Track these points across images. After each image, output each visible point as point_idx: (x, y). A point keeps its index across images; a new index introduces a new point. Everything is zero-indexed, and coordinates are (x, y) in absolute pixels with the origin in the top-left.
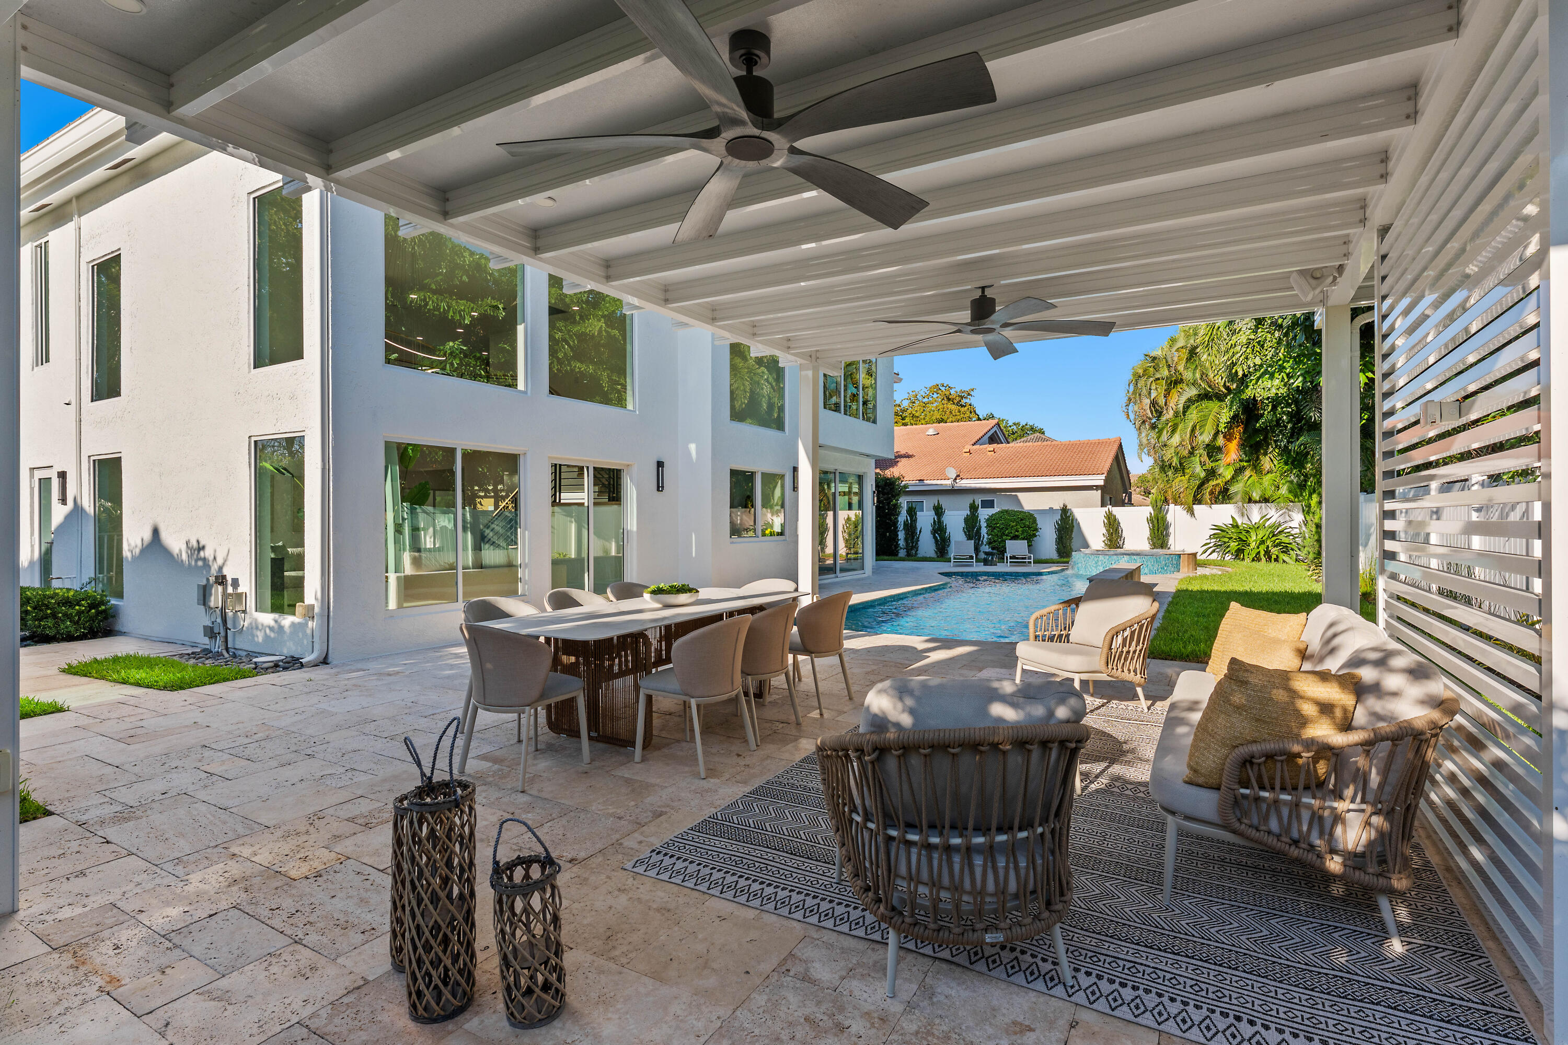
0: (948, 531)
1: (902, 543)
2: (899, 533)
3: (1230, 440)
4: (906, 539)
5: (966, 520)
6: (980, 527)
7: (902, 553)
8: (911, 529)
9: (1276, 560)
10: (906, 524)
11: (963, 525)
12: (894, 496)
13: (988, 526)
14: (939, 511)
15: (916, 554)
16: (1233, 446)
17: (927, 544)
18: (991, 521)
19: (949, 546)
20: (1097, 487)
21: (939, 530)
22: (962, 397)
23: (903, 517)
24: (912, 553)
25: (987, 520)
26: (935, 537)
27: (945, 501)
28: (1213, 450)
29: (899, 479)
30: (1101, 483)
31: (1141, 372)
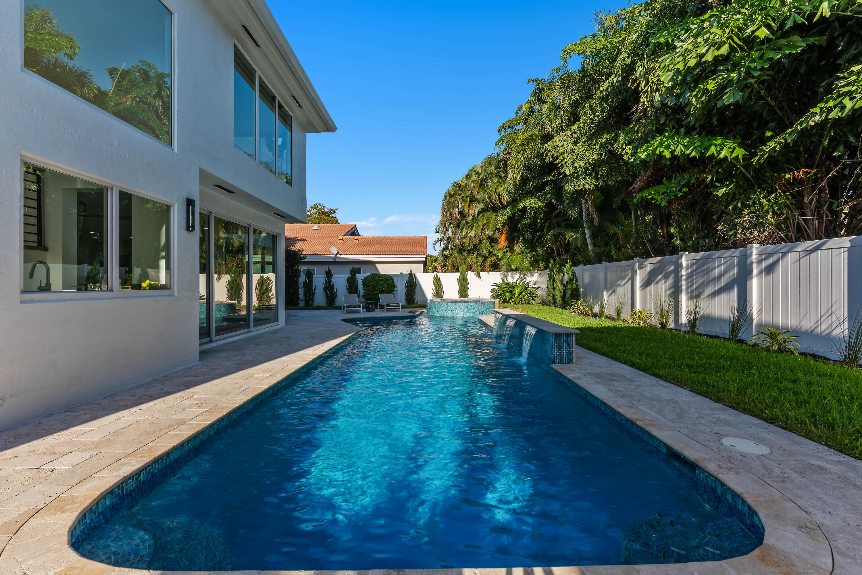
0: (335, 288)
1: (301, 296)
2: (300, 290)
3: (501, 234)
4: (305, 294)
5: (349, 280)
6: (357, 285)
7: (302, 304)
8: (309, 286)
9: (528, 303)
10: (305, 282)
11: (346, 284)
12: (296, 264)
13: (364, 284)
14: (329, 274)
15: (312, 304)
16: (503, 237)
17: (320, 297)
18: (366, 281)
19: (336, 298)
20: (421, 262)
21: (329, 287)
22: (331, 213)
23: (302, 278)
24: (309, 304)
25: (363, 281)
26: (326, 292)
27: (332, 268)
28: (492, 240)
29: (299, 251)
30: (424, 259)
31: (452, 192)
